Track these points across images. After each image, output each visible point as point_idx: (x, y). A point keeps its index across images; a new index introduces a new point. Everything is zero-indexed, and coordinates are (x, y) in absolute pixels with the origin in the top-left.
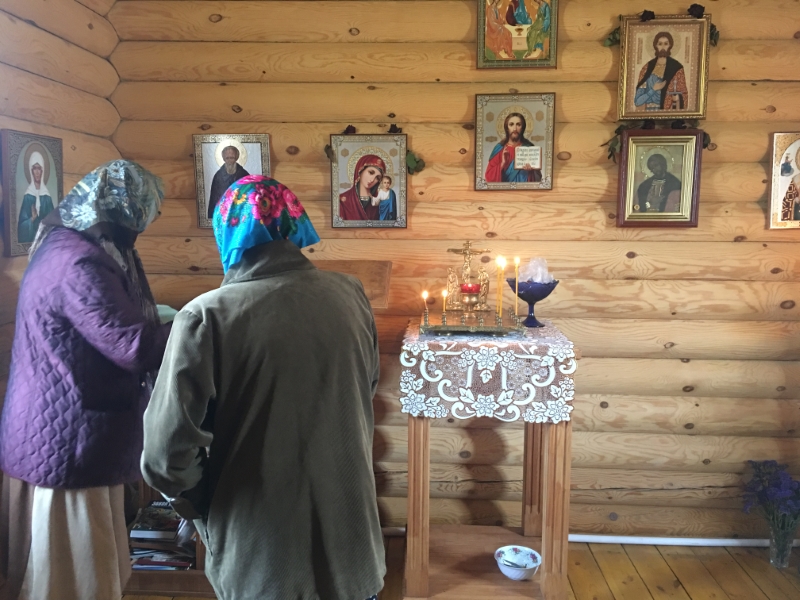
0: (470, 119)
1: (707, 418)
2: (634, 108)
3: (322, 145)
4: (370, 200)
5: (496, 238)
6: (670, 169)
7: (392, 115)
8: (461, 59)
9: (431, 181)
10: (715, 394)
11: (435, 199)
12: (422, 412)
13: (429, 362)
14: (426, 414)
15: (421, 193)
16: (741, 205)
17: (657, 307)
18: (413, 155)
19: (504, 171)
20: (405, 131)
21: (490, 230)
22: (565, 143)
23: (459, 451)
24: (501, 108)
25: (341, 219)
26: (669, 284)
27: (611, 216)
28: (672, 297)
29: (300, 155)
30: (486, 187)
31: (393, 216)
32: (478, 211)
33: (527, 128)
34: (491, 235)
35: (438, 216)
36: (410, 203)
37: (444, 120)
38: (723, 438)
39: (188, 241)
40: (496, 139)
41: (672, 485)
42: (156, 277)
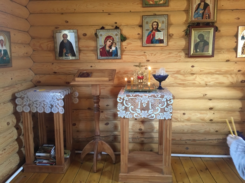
0: (141, 24)
1: (217, 118)
2: (193, 19)
3: (94, 33)
4: (109, 50)
5: (150, 62)
6: (205, 38)
7: (116, 23)
8: (138, 4)
9: (129, 44)
10: (219, 110)
11: (130, 49)
12: (124, 116)
13: (126, 101)
14: (126, 117)
15: (126, 48)
16: (228, 50)
17: (201, 83)
18: (123, 36)
19: (152, 40)
20: (120, 28)
21: (148, 59)
22: (172, 31)
24: (151, 20)
25: (100, 56)
26: (205, 76)
27: (186, 54)
28: (206, 80)
29: (87, 36)
30: (146, 46)
31: (117, 55)
32: (144, 53)
33: (159, 26)
34: (148, 61)
35: (131, 55)
36: (122, 51)
37: (132, 24)
38: (222, 124)
39: (53, 64)
40: (149, 30)
41: (205, 138)
42: (43, 75)
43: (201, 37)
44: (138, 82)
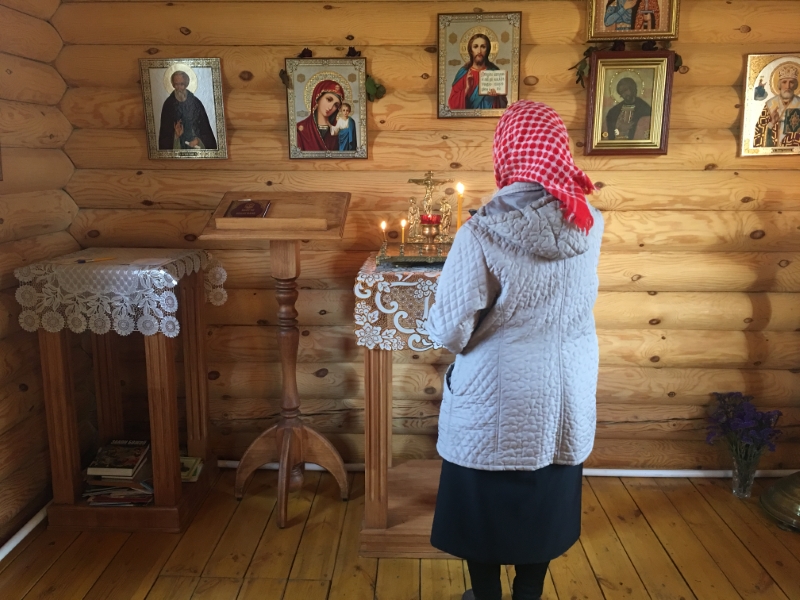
0: (432, 42)
1: (672, 351)
2: (603, 28)
3: (277, 70)
4: (329, 129)
5: (461, 168)
6: (640, 93)
7: (350, 38)
9: (392, 108)
10: (681, 327)
11: (397, 128)
12: (378, 345)
13: (384, 293)
14: (382, 347)
15: (382, 122)
16: (713, 133)
17: (624, 238)
18: (373, 81)
19: (468, 98)
20: (364, 54)
21: (454, 161)
22: (533, 67)
23: (424, 388)
24: (465, 30)
25: (299, 150)
26: (637, 216)
27: (579, 145)
28: (640, 228)
29: (253, 81)
30: (449, 115)
31: (353, 146)
32: (442, 140)
33: (492, 51)
34: (456, 165)
35: (401, 146)
36: (372, 132)
37: (406, 43)
38: (688, 371)
39: (140, 173)
40: (459, 63)
41: (636, 417)
42: (107, 212)
43: (627, 87)
44: (424, 234)
